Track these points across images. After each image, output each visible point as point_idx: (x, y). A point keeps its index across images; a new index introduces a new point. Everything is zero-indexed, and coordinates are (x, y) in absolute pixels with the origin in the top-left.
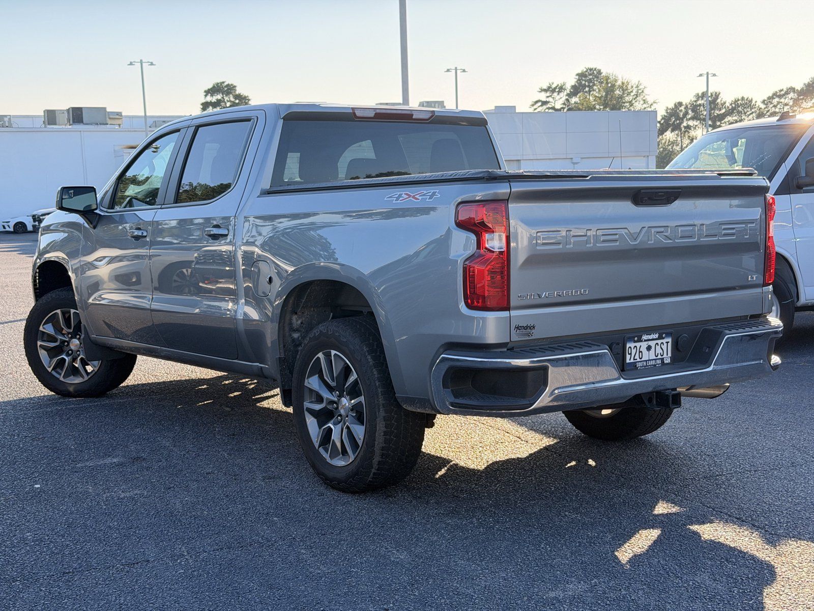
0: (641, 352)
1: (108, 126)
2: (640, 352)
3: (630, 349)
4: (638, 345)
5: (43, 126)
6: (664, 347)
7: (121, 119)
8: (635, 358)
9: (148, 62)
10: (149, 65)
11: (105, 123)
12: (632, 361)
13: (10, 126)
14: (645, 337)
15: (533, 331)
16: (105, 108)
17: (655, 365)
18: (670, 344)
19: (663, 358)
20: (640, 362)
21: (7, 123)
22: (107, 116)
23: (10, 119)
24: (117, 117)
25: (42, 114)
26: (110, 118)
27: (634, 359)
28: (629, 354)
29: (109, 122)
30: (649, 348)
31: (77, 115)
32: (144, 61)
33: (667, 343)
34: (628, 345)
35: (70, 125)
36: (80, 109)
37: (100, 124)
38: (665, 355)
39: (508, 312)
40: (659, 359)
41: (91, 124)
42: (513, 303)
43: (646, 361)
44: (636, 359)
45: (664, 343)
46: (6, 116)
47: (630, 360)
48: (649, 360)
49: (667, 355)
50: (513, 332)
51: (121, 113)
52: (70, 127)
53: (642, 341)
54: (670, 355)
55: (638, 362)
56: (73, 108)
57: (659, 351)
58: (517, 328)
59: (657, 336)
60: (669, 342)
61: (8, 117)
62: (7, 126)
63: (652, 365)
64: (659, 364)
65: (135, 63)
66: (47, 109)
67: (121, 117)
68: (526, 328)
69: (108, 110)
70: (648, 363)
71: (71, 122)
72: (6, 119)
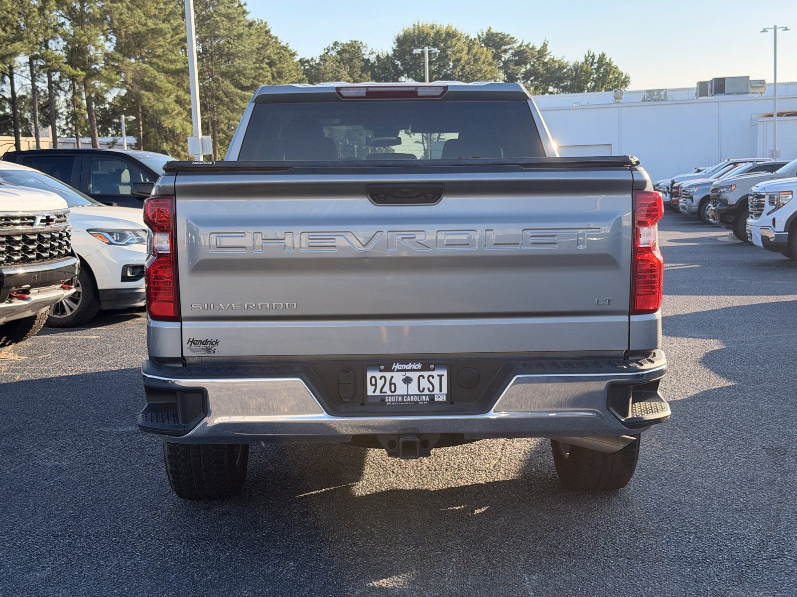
0: (395, 384)
1: (749, 94)
2: (391, 384)
3: (373, 379)
4: (388, 375)
5: (695, 98)
6: (436, 381)
7: (763, 87)
8: (383, 391)
9: (783, 27)
10: (784, 30)
11: (746, 92)
12: (378, 393)
13: (665, 99)
14: (397, 366)
15: (216, 347)
16: (748, 77)
17: (417, 402)
18: (444, 379)
19: (434, 395)
20: (391, 396)
21: (663, 96)
22: (749, 85)
23: (666, 92)
24: (760, 85)
25: (695, 86)
26: (752, 87)
27: (381, 392)
28: (372, 385)
29: (751, 90)
30: (407, 381)
31: (719, 86)
32: (777, 27)
33: (441, 376)
34: (370, 374)
35: (712, 96)
36: (722, 80)
37: (742, 93)
38: (437, 391)
39: (180, 323)
40: (426, 395)
41: (732, 94)
42: (184, 314)
43: (403, 396)
44: (386, 393)
45: (435, 376)
46: (662, 90)
47: (374, 392)
48: (407, 395)
49: (441, 391)
50: (186, 346)
51: (764, 81)
52: (713, 97)
53: (393, 371)
54: (445, 390)
55: (388, 396)
56: (716, 79)
57: (424, 384)
58: (192, 342)
59: (419, 366)
60: (443, 375)
61: (664, 91)
62: (663, 100)
63: (414, 402)
64: (426, 401)
65: (768, 30)
66: (700, 81)
67: (763, 85)
68: (205, 342)
69: (751, 79)
70: (407, 399)
71: (713, 93)
72: (662, 93)
